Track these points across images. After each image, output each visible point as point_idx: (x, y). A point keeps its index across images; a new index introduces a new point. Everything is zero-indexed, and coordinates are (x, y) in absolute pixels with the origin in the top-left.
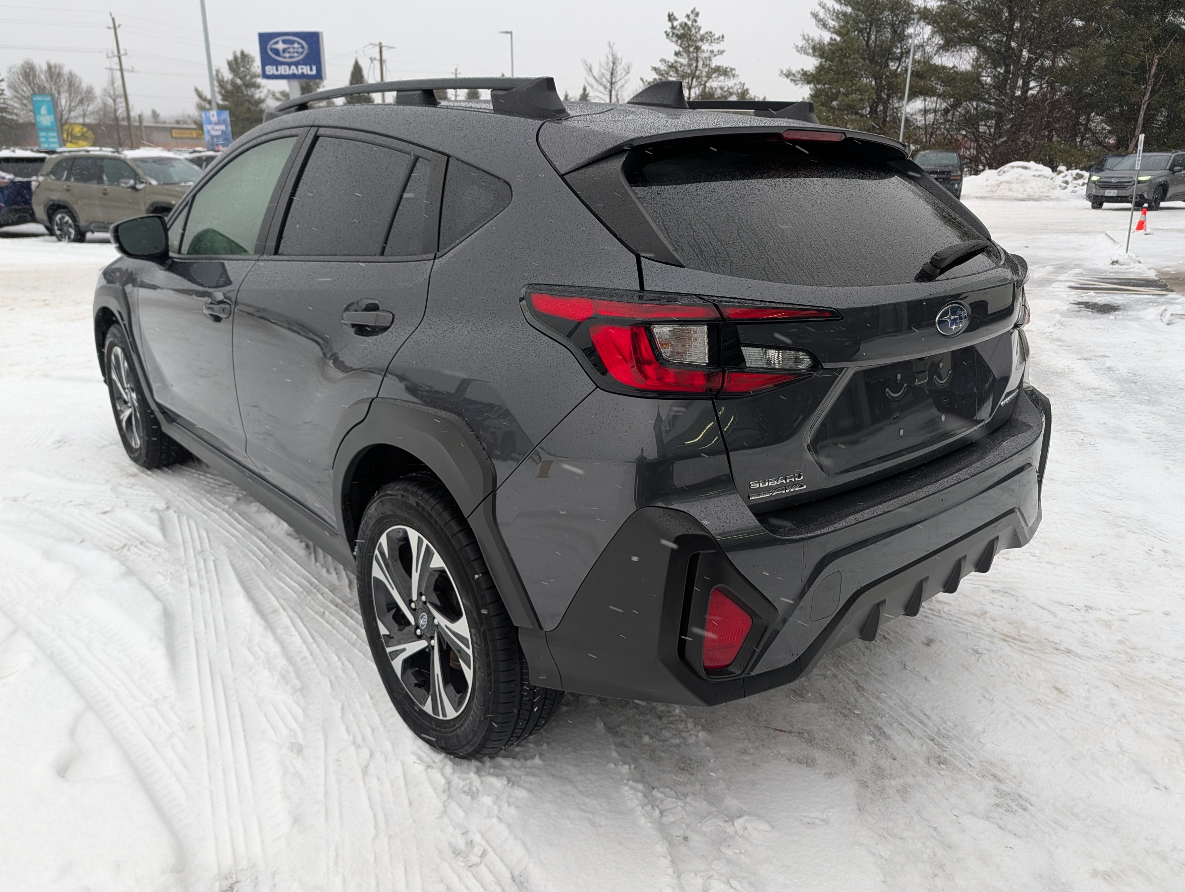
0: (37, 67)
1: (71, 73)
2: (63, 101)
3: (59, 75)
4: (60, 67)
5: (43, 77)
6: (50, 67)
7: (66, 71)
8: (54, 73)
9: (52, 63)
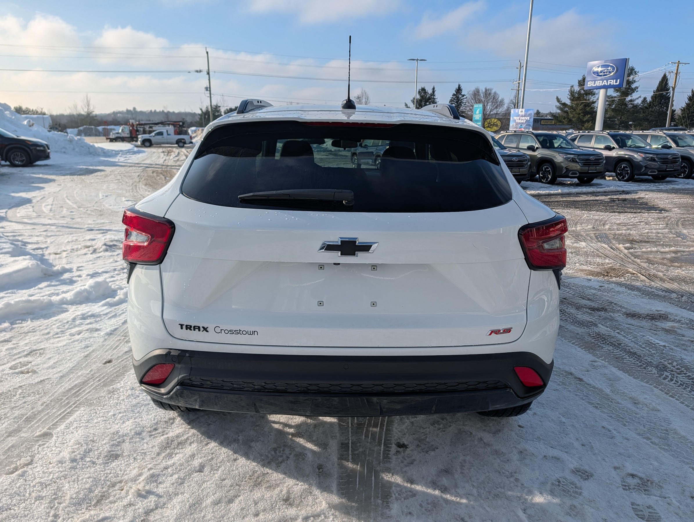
0: (481, 91)
1: (495, 93)
2: (489, 107)
3: (490, 94)
4: (491, 90)
5: (482, 95)
6: (486, 90)
7: (493, 91)
8: (487, 93)
9: (488, 88)
